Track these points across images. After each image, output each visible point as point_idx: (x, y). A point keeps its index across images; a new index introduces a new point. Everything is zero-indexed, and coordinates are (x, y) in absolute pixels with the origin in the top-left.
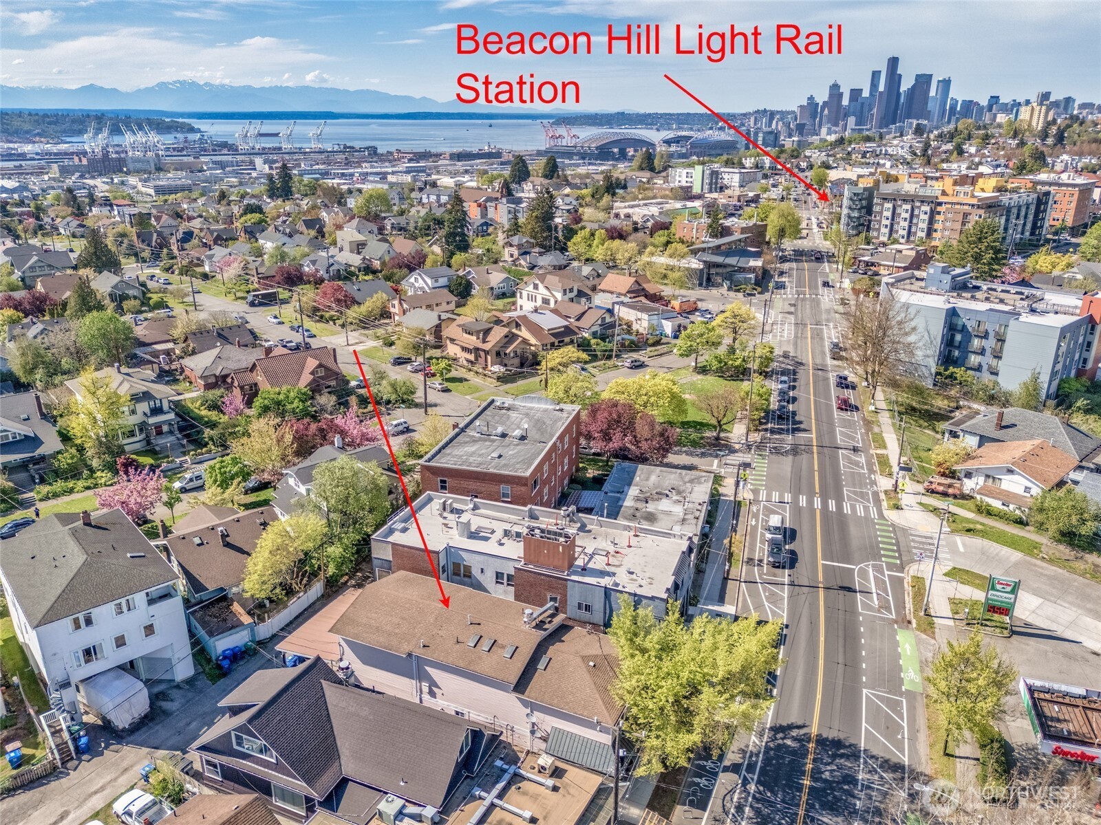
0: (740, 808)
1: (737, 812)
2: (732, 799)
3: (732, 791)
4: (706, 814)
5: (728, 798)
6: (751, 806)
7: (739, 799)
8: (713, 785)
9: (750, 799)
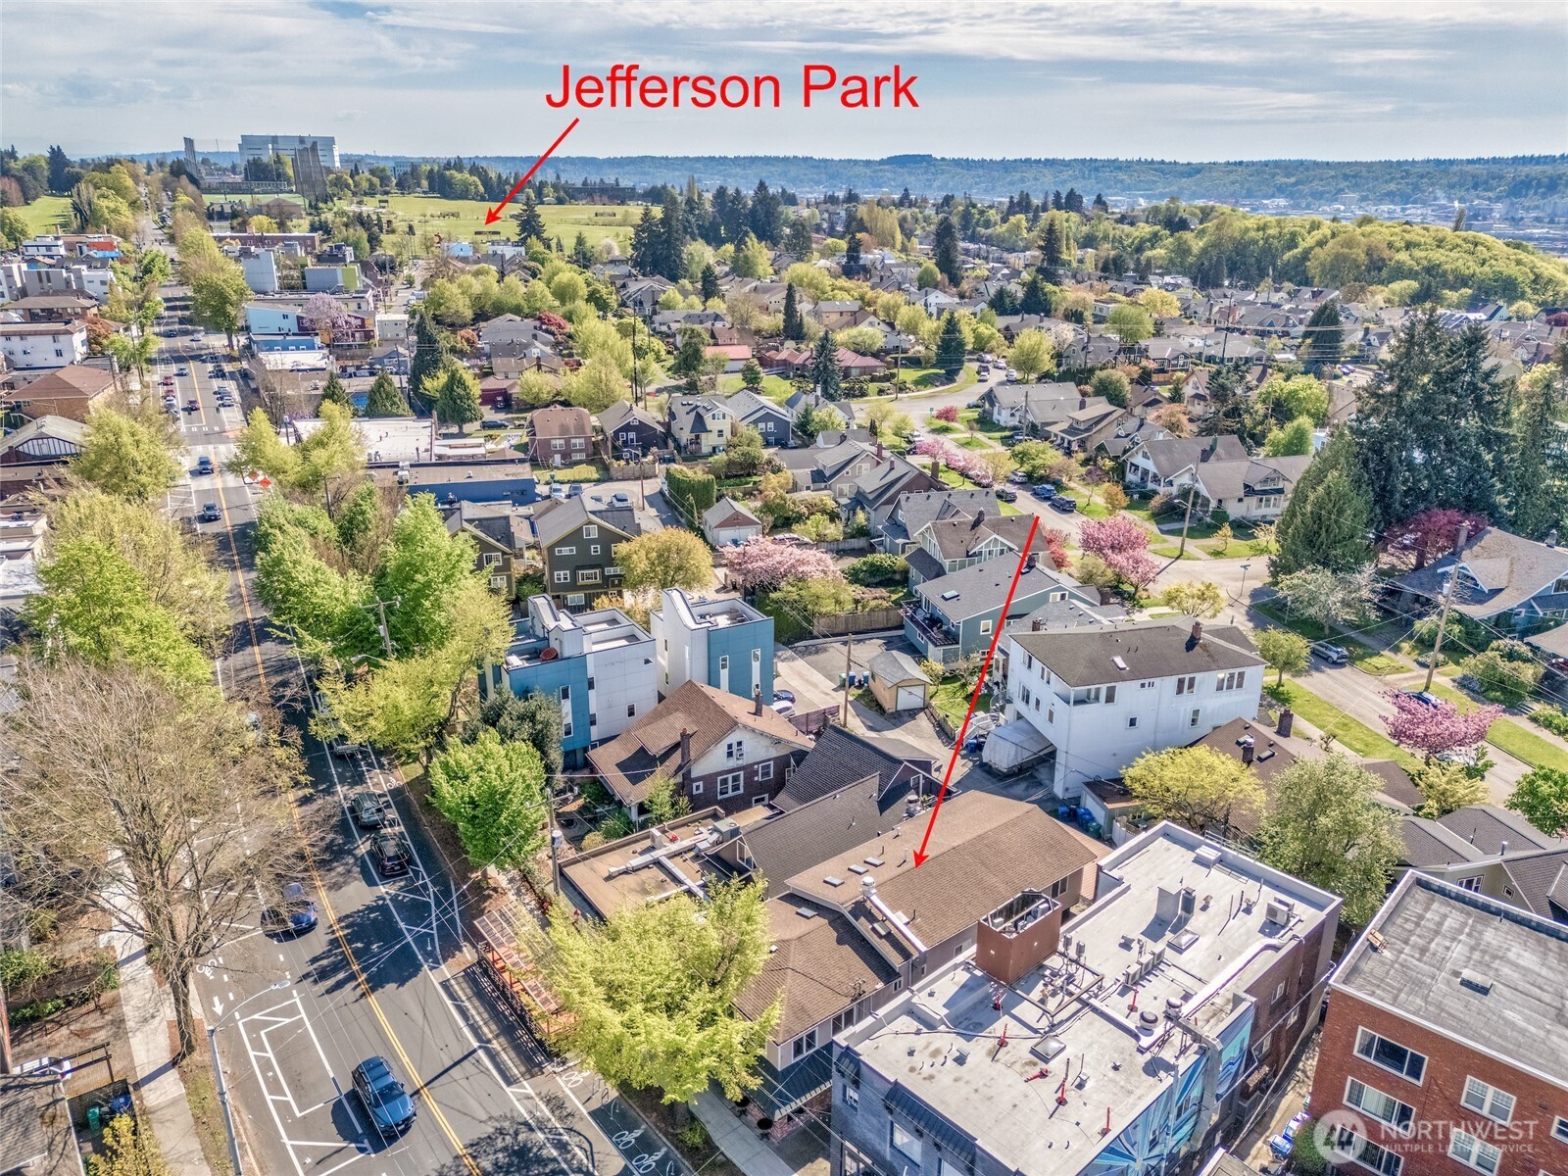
0: (562, 1147)
1: (559, 1141)
2: (581, 1148)
3: (591, 1156)
4: (585, 1112)
5: (586, 1145)
6: (554, 1160)
7: (574, 1156)
8: (616, 1144)
9: (565, 1166)
